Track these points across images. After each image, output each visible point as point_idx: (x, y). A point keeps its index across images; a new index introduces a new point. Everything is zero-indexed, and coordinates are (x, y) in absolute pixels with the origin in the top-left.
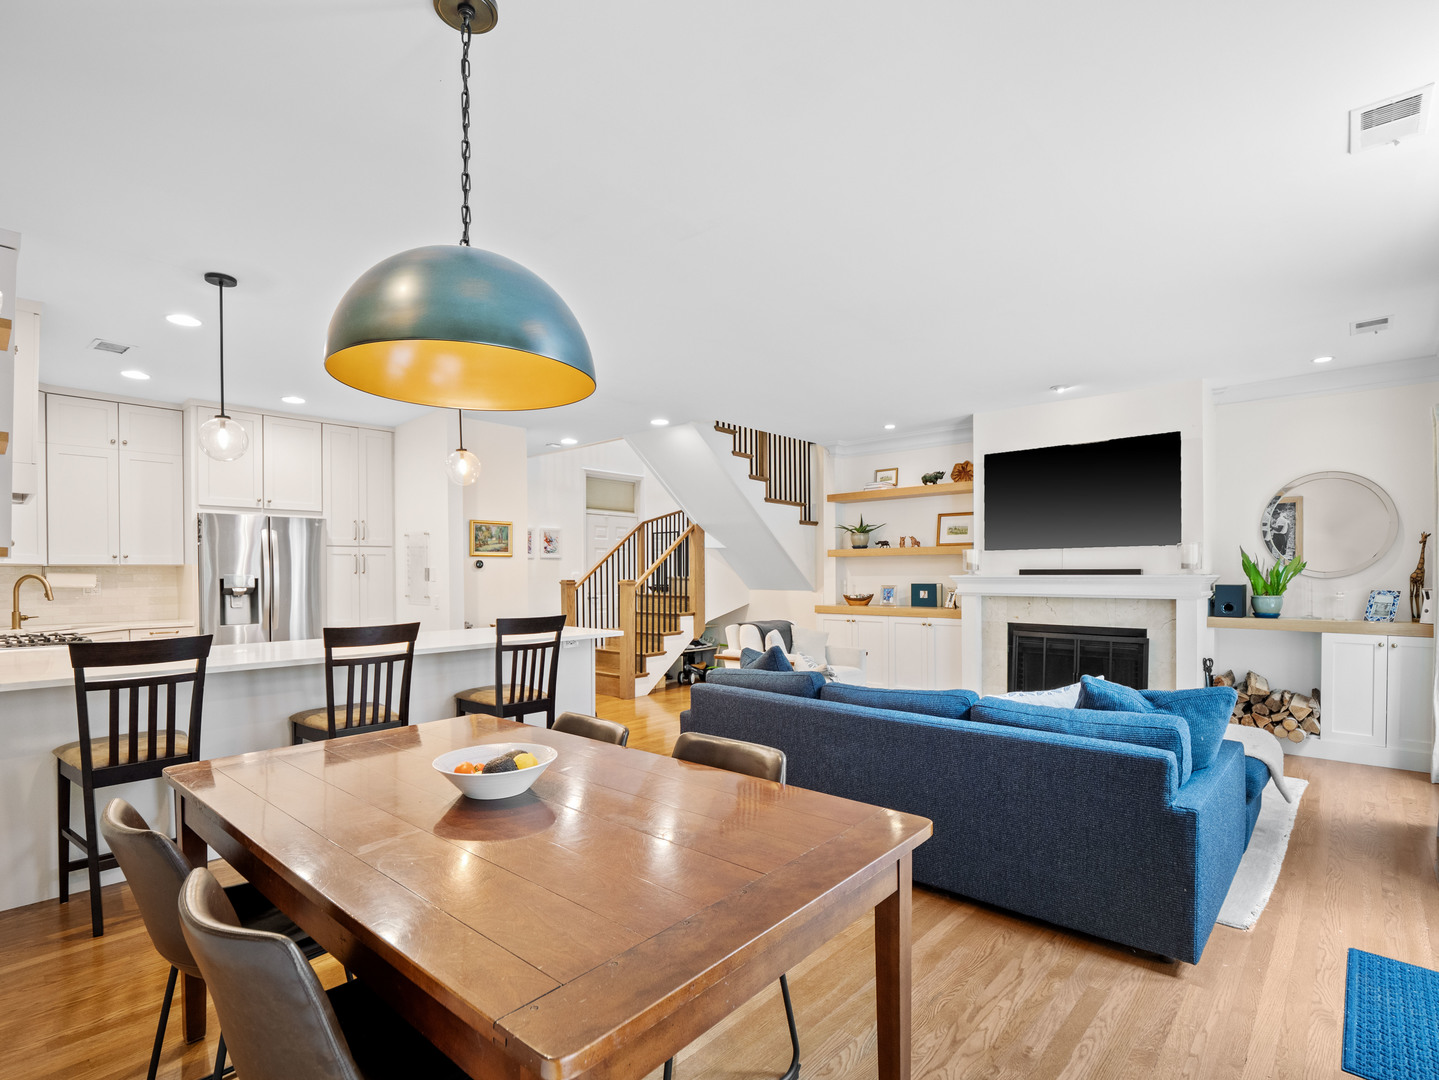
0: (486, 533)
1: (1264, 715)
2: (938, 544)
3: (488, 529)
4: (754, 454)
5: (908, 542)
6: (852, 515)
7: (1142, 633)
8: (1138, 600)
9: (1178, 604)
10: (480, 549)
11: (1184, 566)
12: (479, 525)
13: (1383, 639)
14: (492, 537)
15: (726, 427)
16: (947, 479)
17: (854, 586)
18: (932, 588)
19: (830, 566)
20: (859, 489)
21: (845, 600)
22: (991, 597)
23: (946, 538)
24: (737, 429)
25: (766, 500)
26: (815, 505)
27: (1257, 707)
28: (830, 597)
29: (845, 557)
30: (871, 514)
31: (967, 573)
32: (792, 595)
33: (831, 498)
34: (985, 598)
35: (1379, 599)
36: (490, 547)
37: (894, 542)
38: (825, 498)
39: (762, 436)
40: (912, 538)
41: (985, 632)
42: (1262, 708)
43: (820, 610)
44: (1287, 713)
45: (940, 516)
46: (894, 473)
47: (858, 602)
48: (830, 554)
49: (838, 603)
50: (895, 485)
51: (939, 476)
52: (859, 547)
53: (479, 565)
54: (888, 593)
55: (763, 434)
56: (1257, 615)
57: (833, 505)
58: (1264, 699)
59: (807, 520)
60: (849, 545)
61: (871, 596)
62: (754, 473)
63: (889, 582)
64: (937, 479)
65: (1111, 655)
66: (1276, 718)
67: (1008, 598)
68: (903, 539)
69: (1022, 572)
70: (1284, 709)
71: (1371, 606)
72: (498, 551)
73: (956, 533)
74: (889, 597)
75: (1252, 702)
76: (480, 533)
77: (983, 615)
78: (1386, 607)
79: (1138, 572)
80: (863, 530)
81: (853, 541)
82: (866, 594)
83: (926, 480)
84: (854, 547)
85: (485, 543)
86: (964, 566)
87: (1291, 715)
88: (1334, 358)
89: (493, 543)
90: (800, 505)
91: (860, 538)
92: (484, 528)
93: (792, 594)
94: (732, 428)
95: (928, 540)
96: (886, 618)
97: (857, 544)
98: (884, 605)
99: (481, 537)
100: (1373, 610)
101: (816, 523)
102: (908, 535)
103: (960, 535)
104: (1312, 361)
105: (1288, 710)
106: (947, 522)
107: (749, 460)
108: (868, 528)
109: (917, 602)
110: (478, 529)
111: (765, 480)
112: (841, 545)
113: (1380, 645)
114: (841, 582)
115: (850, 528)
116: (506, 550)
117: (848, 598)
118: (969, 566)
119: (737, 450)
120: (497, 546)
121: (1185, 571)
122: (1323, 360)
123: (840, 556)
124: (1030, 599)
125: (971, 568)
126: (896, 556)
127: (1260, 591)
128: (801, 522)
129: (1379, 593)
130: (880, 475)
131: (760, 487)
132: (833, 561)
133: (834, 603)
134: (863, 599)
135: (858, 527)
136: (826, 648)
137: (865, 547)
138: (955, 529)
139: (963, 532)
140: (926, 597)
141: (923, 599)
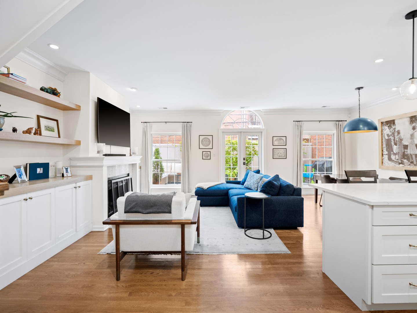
7: (128, 175)
18: (46, 166)
23: (44, 132)
45: (38, 117)
73: (49, 130)
79: (125, 155)
103: (51, 132)
109: (34, 176)
138: (48, 127)
139: (53, 130)
140: (42, 172)
141: (39, 174)
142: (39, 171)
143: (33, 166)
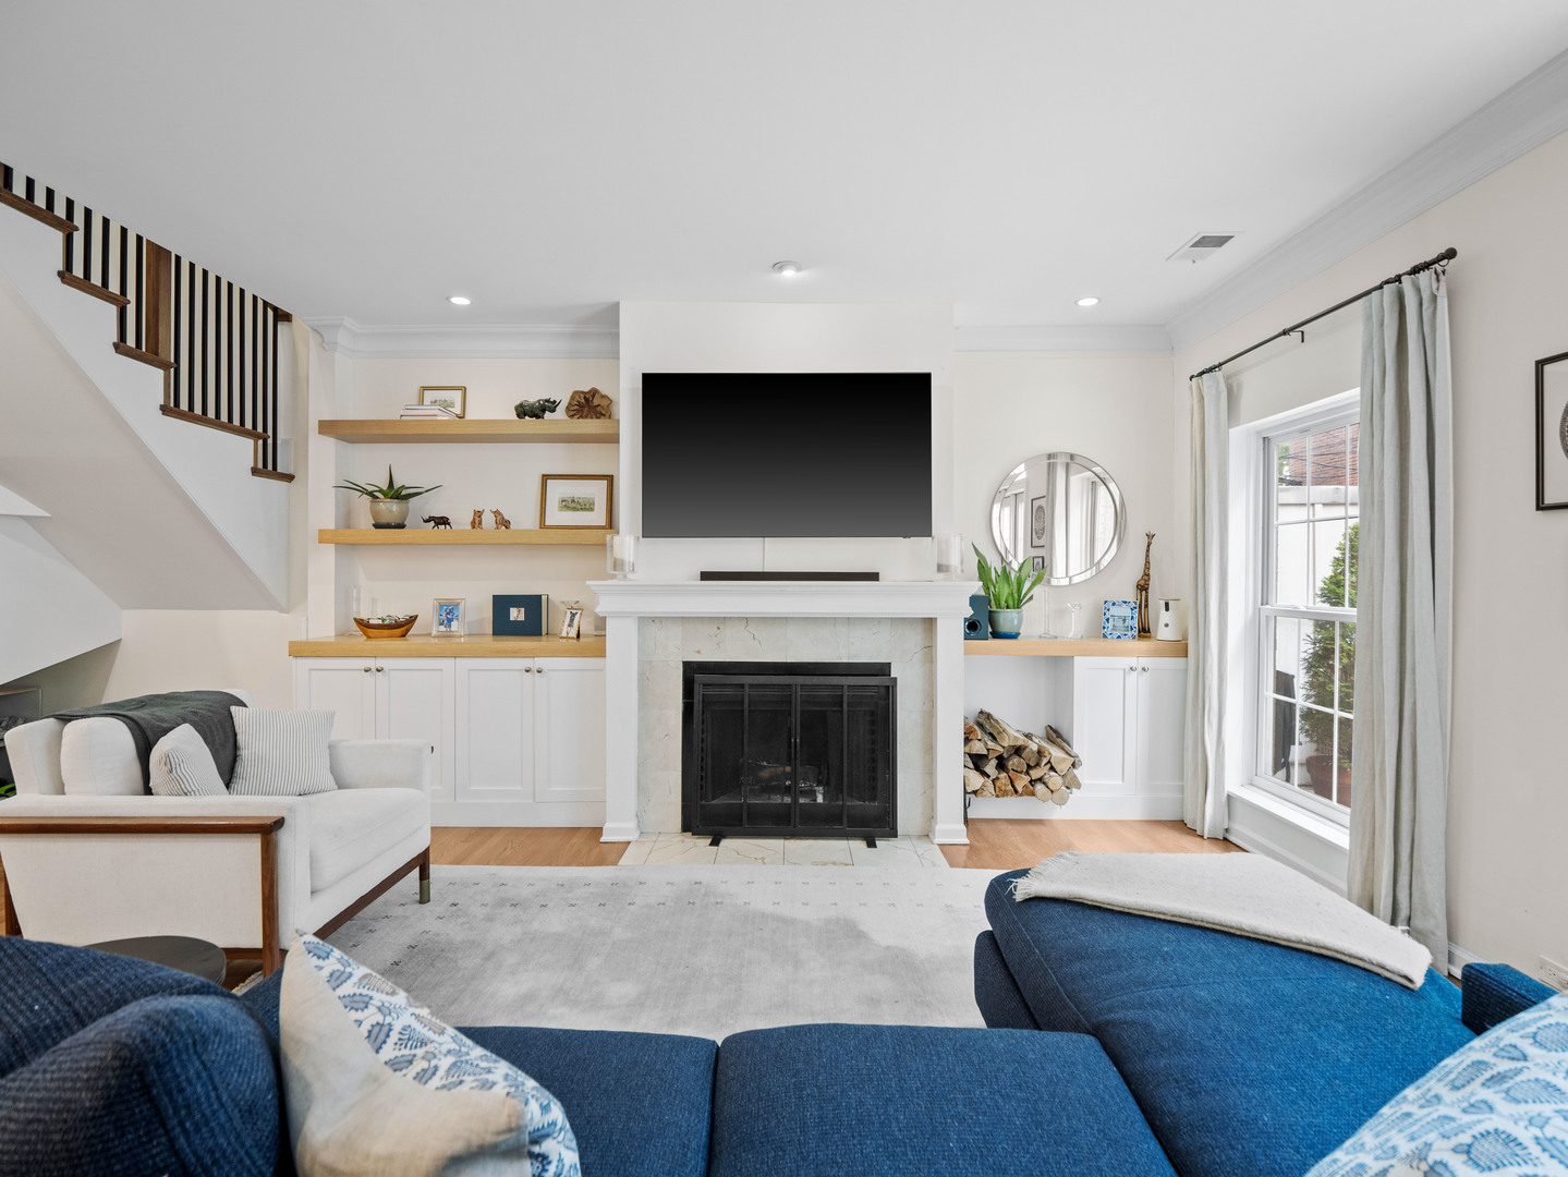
1: (1021, 772)
2: (543, 525)
4: (131, 294)
5: (488, 520)
6: (372, 464)
7: (883, 669)
8: (880, 620)
9: (940, 625)
11: (941, 568)
13: (1133, 661)
15: (40, 201)
16: (560, 413)
17: (374, 600)
18: (533, 604)
19: (323, 563)
20: (392, 414)
21: (355, 627)
22: (653, 619)
23: (555, 516)
24: (79, 220)
25: (165, 410)
26: (287, 442)
27: (1014, 762)
28: (321, 622)
29: (354, 545)
30: (410, 464)
31: (613, 577)
32: (232, 620)
33: (327, 427)
34: (646, 621)
35: (1115, 611)
37: (461, 519)
38: (313, 426)
39: (158, 258)
40: (497, 513)
41: (643, 678)
42: (1019, 763)
43: (299, 650)
44: (1049, 766)
45: (546, 478)
46: (457, 396)
47: (386, 632)
48: (324, 537)
49: (341, 634)
50: (461, 417)
51: (548, 406)
52: (387, 526)
54: (448, 612)
55: (159, 254)
56: (996, 635)
57: (329, 443)
58: (1018, 751)
59: (267, 467)
60: (365, 521)
61: (412, 620)
62: (131, 342)
63: (449, 592)
64: (544, 411)
65: (845, 705)
66: (1035, 774)
67: (685, 620)
68: (478, 514)
69: (706, 576)
70: (1045, 761)
71: (1108, 620)
73: (575, 509)
74: (450, 621)
75: (1005, 756)
77: (641, 649)
78: (1124, 620)
79: (874, 577)
80: (396, 494)
81: (375, 514)
82: (401, 614)
83: (524, 411)
84: (377, 526)
86: (609, 564)
87: (1052, 768)
88: (1100, 300)
90: (252, 434)
91: (390, 509)
93: (230, 618)
94: (60, 211)
95: (524, 517)
96: (450, 661)
97: (384, 520)
98: (441, 636)
100: (1110, 625)
101: (289, 478)
102: (487, 508)
103: (581, 513)
104: (1076, 303)
105: (1049, 762)
106: (557, 490)
107: (113, 310)
108: (404, 492)
109: (502, 627)
111: (164, 366)
112: (346, 520)
113: (1131, 668)
114: (345, 593)
115: (370, 489)
117: (363, 625)
118: (618, 565)
119: (78, 271)
121: (941, 575)
122: (1088, 302)
123: (344, 541)
124: (720, 621)
125: (622, 570)
126: (462, 544)
127: (1003, 604)
128: (255, 471)
129: (1114, 604)
130: (429, 396)
131: (152, 380)
132: (330, 550)
133: (333, 634)
134: (397, 625)
135: (385, 487)
136: (331, 747)
137: (401, 526)
138: (573, 501)
139: (587, 506)
140: (522, 618)
141: (515, 621)
142: (516, 614)
143: (502, 604)
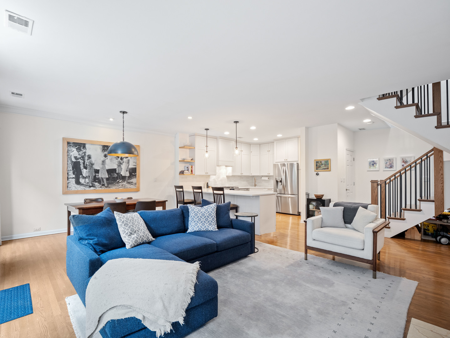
0: (320, 164)
3: (321, 162)
10: (318, 169)
12: (317, 161)
14: (322, 165)
36: (322, 168)
53: (317, 174)
72: (325, 169)
76: (318, 164)
85: (320, 167)
89: (323, 167)
92: (319, 162)
99: (318, 165)
110: (317, 162)
116: (328, 169)
120: (325, 168)
